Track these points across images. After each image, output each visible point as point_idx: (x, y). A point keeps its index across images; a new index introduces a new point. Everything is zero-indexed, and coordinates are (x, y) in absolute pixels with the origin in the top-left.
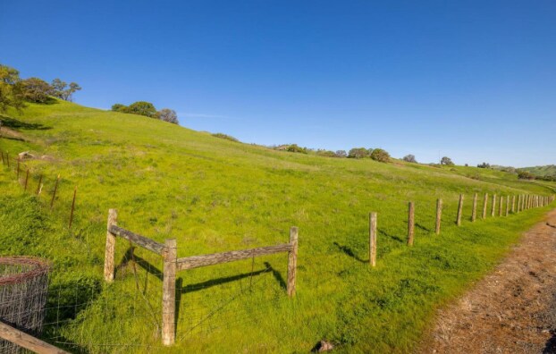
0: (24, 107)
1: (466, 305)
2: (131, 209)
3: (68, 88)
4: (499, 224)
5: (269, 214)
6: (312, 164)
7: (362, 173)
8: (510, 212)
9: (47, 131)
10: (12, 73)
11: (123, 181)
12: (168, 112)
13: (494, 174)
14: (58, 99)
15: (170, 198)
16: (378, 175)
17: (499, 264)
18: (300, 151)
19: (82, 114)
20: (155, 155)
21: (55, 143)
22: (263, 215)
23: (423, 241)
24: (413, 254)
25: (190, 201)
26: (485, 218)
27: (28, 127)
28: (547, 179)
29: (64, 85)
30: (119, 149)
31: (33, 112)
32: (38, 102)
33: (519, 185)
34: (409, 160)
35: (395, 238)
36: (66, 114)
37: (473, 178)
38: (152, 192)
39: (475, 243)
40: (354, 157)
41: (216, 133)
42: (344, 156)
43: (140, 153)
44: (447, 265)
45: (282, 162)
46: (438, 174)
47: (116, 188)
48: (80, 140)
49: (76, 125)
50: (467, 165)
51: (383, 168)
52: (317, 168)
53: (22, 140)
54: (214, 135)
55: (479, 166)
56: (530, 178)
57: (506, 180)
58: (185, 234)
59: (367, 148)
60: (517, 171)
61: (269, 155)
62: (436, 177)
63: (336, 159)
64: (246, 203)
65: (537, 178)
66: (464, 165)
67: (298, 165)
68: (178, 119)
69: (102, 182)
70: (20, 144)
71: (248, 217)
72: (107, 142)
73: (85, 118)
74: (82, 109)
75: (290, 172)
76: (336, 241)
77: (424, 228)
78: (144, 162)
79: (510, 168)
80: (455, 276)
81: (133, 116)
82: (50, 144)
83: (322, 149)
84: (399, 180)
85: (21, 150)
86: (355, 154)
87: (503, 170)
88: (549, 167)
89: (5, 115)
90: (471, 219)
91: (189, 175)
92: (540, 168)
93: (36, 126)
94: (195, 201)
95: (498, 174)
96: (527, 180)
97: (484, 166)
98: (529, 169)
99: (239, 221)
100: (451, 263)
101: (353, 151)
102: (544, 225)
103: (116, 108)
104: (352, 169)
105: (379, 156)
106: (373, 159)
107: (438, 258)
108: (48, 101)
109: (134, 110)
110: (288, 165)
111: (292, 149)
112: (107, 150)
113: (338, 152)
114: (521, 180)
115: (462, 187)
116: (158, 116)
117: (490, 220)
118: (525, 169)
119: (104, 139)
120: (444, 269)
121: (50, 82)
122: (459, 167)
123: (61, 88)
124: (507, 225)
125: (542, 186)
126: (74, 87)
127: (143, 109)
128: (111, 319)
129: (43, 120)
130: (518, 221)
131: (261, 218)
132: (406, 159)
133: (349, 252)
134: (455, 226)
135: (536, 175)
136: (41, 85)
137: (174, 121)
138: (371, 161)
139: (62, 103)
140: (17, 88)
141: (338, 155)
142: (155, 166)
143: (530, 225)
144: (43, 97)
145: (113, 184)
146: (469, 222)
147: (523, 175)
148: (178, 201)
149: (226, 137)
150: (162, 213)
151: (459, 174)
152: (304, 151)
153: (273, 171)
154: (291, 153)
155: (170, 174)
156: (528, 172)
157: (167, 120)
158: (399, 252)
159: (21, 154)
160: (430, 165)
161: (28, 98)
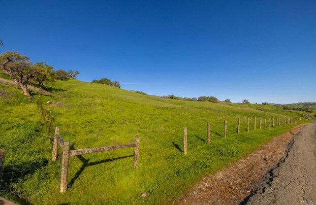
0: (55, 82)
1: (220, 175)
2: (83, 126)
3: (75, 73)
4: (262, 133)
5: (146, 128)
6: (179, 104)
7: (202, 108)
8: (272, 126)
9: (63, 92)
10: (51, 68)
11: (85, 113)
12: (116, 82)
13: (271, 107)
14: (71, 78)
15: (103, 120)
16: (209, 109)
17: (250, 153)
18: (175, 98)
19: (79, 84)
20: (105, 101)
21: (65, 97)
22: (143, 128)
23: (216, 142)
24: (208, 148)
25: (111, 122)
26: (255, 129)
27: (56, 90)
28: (299, 110)
29: (73, 72)
30: (91, 99)
31: (59, 84)
32: (62, 79)
33: (284, 113)
34: (227, 101)
35: (202, 140)
36: (73, 84)
37: (259, 110)
38: (96, 118)
39: (244, 142)
40: (201, 100)
41: (137, 91)
42: (196, 100)
43: (98, 101)
44: (222, 154)
45: (164, 103)
46: (240, 108)
47: (81, 117)
48: (76, 95)
49: (76, 89)
50: (256, 103)
51: (213, 105)
52: (180, 106)
53: (51, 96)
54: (136, 92)
55: (263, 104)
56: (289, 109)
57: (277, 110)
58: (104, 138)
59: (207, 96)
60: (282, 106)
61: (159, 101)
62: (238, 110)
63: (191, 102)
64: (137, 123)
65: (293, 109)
66: (255, 103)
67: (171, 105)
68: (120, 85)
69: (75, 114)
70: (49, 98)
71: (135, 129)
72: (87, 96)
73: (81, 86)
74: (80, 82)
75: (167, 108)
76: (173, 141)
77: (219, 135)
78: (99, 105)
79: (279, 105)
80: (223, 160)
81: (101, 84)
82: (63, 97)
83: (186, 97)
84: (220, 111)
85: (49, 100)
86: (201, 99)
87: (276, 105)
88: (300, 104)
89: (47, 86)
90: (247, 130)
91: (117, 110)
92: (295, 104)
93: (59, 90)
94: (114, 122)
95: (273, 108)
96: (288, 110)
97: (265, 104)
98: (289, 105)
99: (131, 131)
100: (225, 153)
101: (200, 98)
102: (289, 133)
103: (94, 81)
104: (197, 106)
105: (212, 100)
106: (210, 101)
107: (219, 150)
108: (66, 79)
109: (102, 82)
110: (166, 105)
111: (172, 97)
112: (85, 100)
113: (193, 98)
114: (285, 110)
115: (251, 114)
116: (112, 84)
117: (258, 130)
118: (288, 105)
119: (86, 95)
120: (220, 156)
121: (67, 71)
122: (253, 104)
123: (72, 73)
124: (267, 133)
125: (296, 113)
126: (77, 73)
127: (105, 82)
128: (42, 179)
129: (63, 87)
130: (275, 131)
131: (142, 130)
132: (226, 101)
133: (177, 147)
134: (236, 134)
135: (292, 107)
136: (64, 73)
137: (119, 86)
138: (209, 102)
139: (72, 80)
140: (52, 74)
141: (193, 100)
142: (103, 106)
143: (280, 133)
144: (64, 77)
145: (80, 115)
146: (245, 132)
147: (285, 108)
148: (106, 122)
149: (141, 93)
150: (96, 128)
151: (253, 108)
152: (177, 98)
153: (158, 108)
154: (171, 99)
155: (108, 110)
156: (289, 106)
157: (115, 86)
158: (201, 147)
159: (48, 102)
160: (238, 104)
161: (58, 78)
